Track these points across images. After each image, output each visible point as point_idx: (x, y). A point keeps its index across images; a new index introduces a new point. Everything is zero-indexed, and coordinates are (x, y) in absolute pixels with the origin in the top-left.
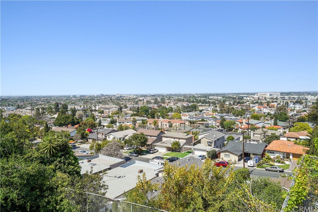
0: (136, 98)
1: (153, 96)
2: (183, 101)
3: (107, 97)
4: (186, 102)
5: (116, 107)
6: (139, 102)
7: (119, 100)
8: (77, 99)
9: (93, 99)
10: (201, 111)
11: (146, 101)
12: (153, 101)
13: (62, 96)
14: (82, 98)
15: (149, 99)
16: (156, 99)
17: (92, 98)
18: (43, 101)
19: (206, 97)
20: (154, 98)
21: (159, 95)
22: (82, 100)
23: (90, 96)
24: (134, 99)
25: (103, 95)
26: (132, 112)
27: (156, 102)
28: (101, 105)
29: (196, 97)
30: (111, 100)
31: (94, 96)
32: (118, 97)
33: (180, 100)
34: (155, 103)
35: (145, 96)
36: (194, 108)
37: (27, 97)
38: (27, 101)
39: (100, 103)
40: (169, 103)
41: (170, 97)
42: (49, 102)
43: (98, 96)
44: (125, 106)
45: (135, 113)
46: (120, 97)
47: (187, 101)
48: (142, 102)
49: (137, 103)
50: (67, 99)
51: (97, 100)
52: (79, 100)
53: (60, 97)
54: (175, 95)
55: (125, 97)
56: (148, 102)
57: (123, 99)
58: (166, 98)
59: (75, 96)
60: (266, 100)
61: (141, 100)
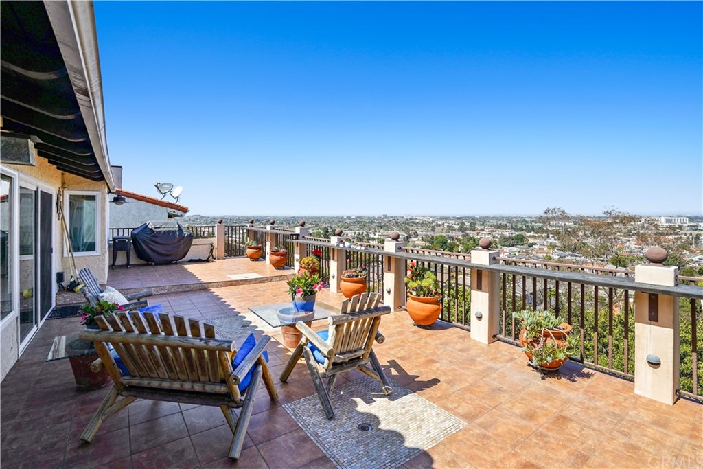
0: (433, 222)
1: (458, 218)
2: (505, 227)
3: (391, 219)
4: (509, 229)
5: (402, 235)
6: (437, 228)
7: (408, 223)
8: (352, 221)
9: (372, 222)
10: (531, 245)
11: (448, 226)
12: (457, 227)
13: (334, 217)
14: (359, 220)
15: (451, 223)
16: (463, 224)
17: (371, 221)
18: (311, 224)
19: (544, 222)
20: (460, 221)
21: (467, 218)
22: (359, 222)
23: (369, 218)
24: (429, 223)
25: (386, 216)
26: (423, 243)
27: (462, 229)
28: (382, 231)
29: (528, 222)
30: (397, 223)
31: (374, 217)
32: (407, 220)
33: (499, 227)
34: (460, 230)
35: (447, 219)
36: (520, 240)
37: (294, 217)
38: (293, 223)
39: (381, 227)
40: (482, 230)
41: (484, 221)
42: (317, 225)
43: (379, 218)
44: (414, 234)
45: (428, 244)
46: (410, 219)
47: (512, 228)
48: (441, 227)
49: (433, 229)
50: (340, 222)
51: (379, 223)
52: (354, 222)
53: (331, 218)
54: (493, 218)
55: (416, 219)
56: (450, 228)
57: (413, 222)
58: (478, 223)
59: (349, 218)
60: (659, 230)
61: (440, 225)
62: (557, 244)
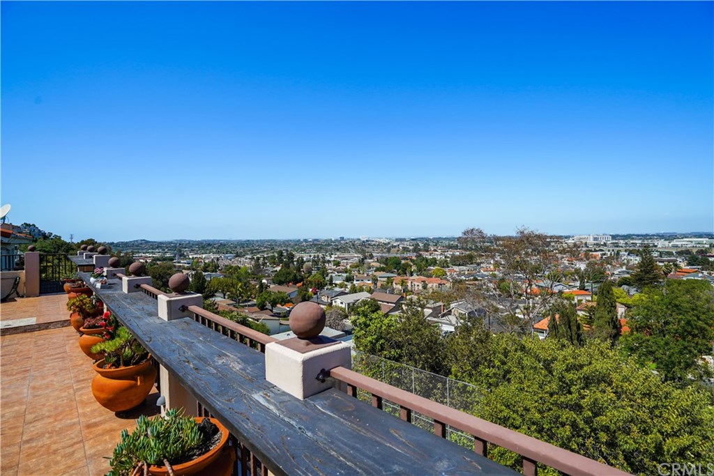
0: (389, 243)
1: (413, 240)
2: (456, 247)
3: (348, 241)
4: (460, 249)
5: (358, 257)
6: (392, 249)
7: (365, 245)
8: (309, 244)
9: (329, 245)
10: (478, 264)
11: (403, 248)
12: (411, 248)
13: (291, 241)
14: (315, 242)
15: (406, 244)
16: (418, 245)
17: (328, 243)
18: (266, 247)
19: (491, 242)
20: (414, 242)
21: (421, 239)
22: (315, 245)
23: (326, 240)
24: (385, 244)
25: (342, 238)
26: (377, 265)
27: (416, 249)
28: (338, 253)
29: (476, 243)
30: (353, 245)
31: (331, 240)
32: (364, 242)
33: (450, 247)
34: (414, 250)
35: (402, 240)
36: (469, 260)
37: (248, 241)
38: (247, 247)
39: (338, 250)
40: (435, 250)
41: (437, 241)
42: (273, 249)
43: (336, 240)
44: (370, 255)
45: (382, 265)
46: (367, 241)
47: (462, 248)
48: (397, 248)
49: (389, 251)
50: (296, 245)
51: (336, 245)
52: (311, 245)
53: (287, 241)
54: (446, 239)
55: (373, 241)
56: (405, 249)
57: (369, 244)
58: (431, 243)
59: (306, 241)
60: (588, 247)
61: (395, 247)
62: (503, 263)
